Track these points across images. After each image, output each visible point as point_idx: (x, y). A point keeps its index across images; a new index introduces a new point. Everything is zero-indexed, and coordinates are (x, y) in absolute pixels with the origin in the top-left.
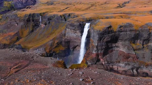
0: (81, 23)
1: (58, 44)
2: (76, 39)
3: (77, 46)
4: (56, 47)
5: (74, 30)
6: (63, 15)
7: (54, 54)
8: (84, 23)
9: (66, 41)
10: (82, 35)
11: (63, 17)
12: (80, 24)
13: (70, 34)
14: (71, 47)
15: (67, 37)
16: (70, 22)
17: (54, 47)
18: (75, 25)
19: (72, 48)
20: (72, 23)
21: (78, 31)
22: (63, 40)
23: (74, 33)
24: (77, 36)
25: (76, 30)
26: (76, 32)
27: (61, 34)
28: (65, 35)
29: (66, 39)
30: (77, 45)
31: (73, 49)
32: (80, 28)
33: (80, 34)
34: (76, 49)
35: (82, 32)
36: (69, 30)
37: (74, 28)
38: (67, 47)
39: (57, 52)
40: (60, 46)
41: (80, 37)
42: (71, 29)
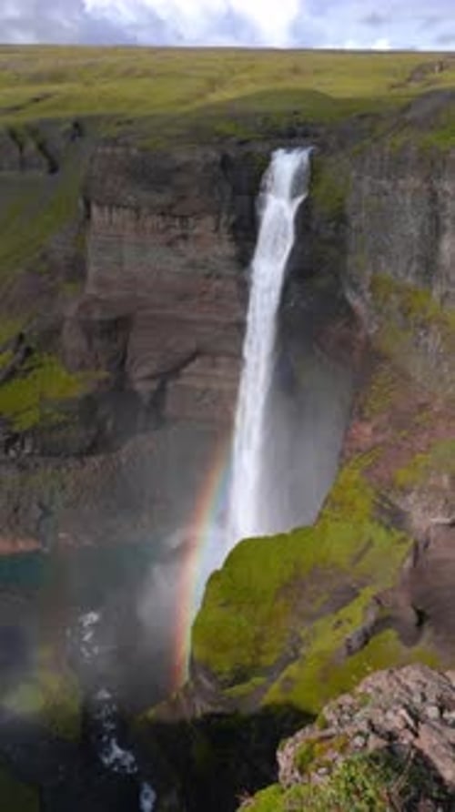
0: (232, 153)
1: (29, 352)
2: (183, 297)
4: (10, 374)
5: (165, 212)
6: (33, 131)
8: (259, 148)
9: (97, 315)
10: (244, 259)
11: (31, 146)
12: (225, 163)
14: (146, 371)
15: (102, 283)
16: (126, 145)
18: (178, 169)
19: (151, 378)
20: (143, 150)
21: (209, 221)
22: (71, 310)
23: (170, 244)
24: (192, 264)
25: (183, 218)
26: (184, 237)
27: (44, 267)
28: (76, 269)
29: (96, 300)
30: (192, 345)
31: (154, 385)
32: (228, 189)
33: (228, 249)
34: (184, 381)
35: (246, 232)
36: (118, 216)
37: (163, 199)
38: (103, 374)
39: (26, 422)
40: (40, 366)
41: (219, 277)
42: (137, 210)
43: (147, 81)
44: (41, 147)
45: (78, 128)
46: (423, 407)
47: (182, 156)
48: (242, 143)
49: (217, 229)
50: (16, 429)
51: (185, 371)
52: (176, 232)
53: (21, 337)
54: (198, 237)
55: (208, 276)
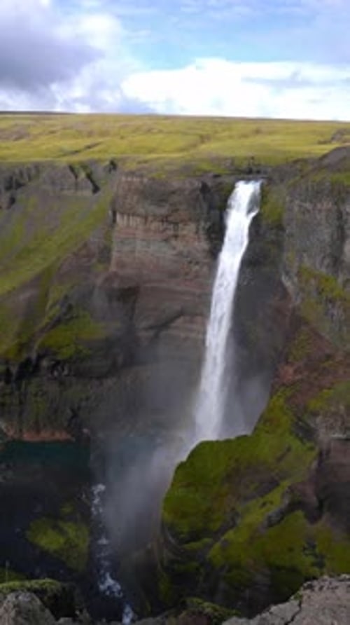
0: (210, 184)
1: (70, 308)
2: (173, 275)
3: (181, 314)
4: (57, 322)
5: (164, 219)
6: (84, 166)
7: (45, 363)
8: (227, 180)
9: (116, 285)
10: (214, 252)
11: (83, 175)
12: (204, 188)
13: (139, 245)
14: (144, 324)
15: (122, 265)
16: (142, 176)
17: (46, 320)
18: (173, 192)
19: (151, 328)
20: (153, 179)
21: (192, 226)
22: (99, 281)
23: (166, 240)
24: (180, 254)
25: (176, 224)
26: (176, 237)
27: (84, 252)
28: (105, 254)
29: (116, 274)
30: (177, 307)
31: (151, 333)
32: (205, 206)
33: (204, 245)
34: (172, 332)
35: (216, 234)
36: (135, 222)
37: (163, 211)
38: (118, 325)
39: (66, 353)
40: (77, 317)
41: (197, 263)
42: (146, 218)
43: (161, 136)
44: (89, 176)
45: (113, 165)
46: (329, 357)
47: (176, 184)
48: (217, 176)
49: (197, 232)
50: (59, 358)
51: (173, 325)
52: (171, 232)
53: (66, 297)
54: (184, 236)
55: (190, 262)
